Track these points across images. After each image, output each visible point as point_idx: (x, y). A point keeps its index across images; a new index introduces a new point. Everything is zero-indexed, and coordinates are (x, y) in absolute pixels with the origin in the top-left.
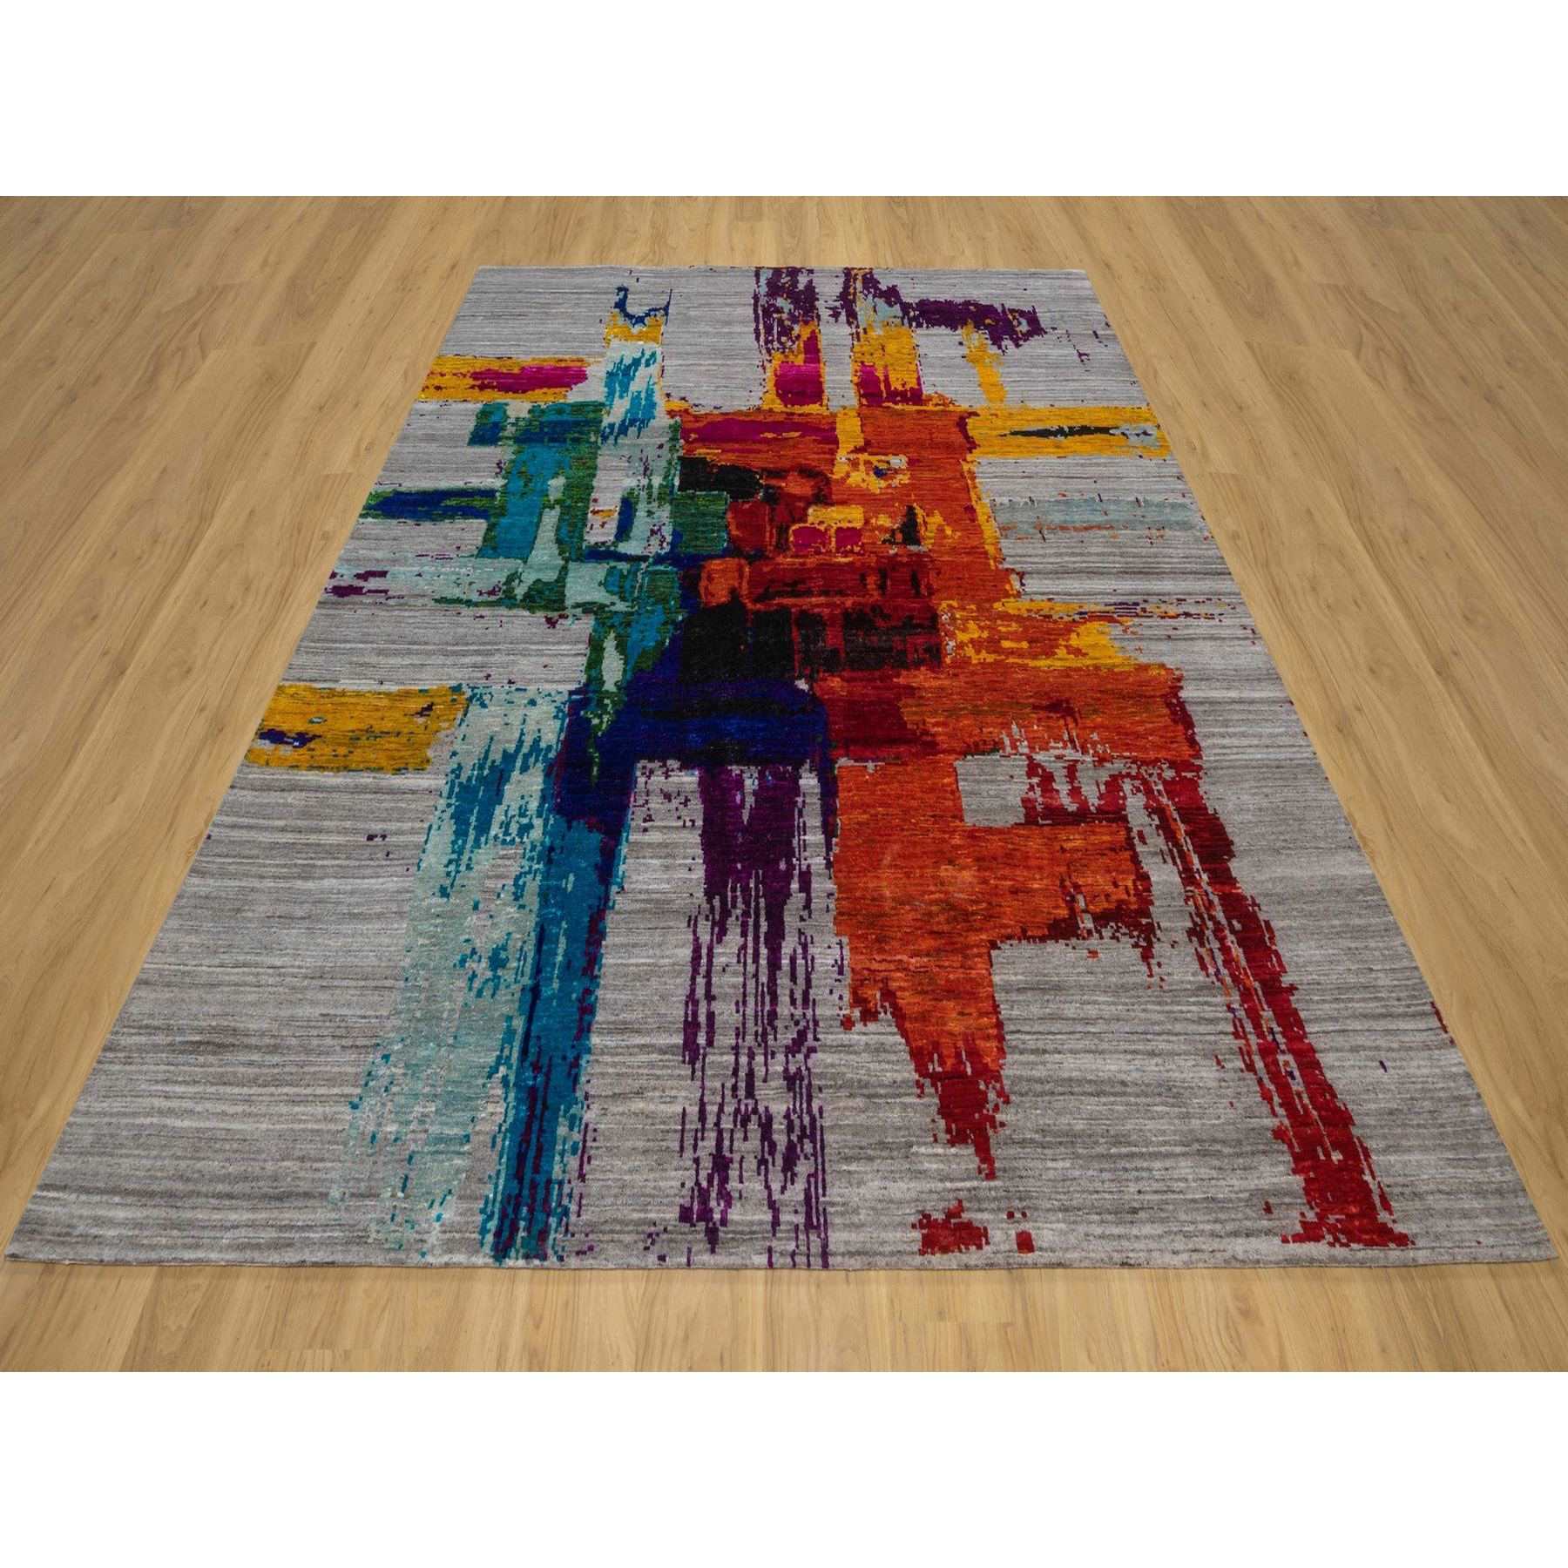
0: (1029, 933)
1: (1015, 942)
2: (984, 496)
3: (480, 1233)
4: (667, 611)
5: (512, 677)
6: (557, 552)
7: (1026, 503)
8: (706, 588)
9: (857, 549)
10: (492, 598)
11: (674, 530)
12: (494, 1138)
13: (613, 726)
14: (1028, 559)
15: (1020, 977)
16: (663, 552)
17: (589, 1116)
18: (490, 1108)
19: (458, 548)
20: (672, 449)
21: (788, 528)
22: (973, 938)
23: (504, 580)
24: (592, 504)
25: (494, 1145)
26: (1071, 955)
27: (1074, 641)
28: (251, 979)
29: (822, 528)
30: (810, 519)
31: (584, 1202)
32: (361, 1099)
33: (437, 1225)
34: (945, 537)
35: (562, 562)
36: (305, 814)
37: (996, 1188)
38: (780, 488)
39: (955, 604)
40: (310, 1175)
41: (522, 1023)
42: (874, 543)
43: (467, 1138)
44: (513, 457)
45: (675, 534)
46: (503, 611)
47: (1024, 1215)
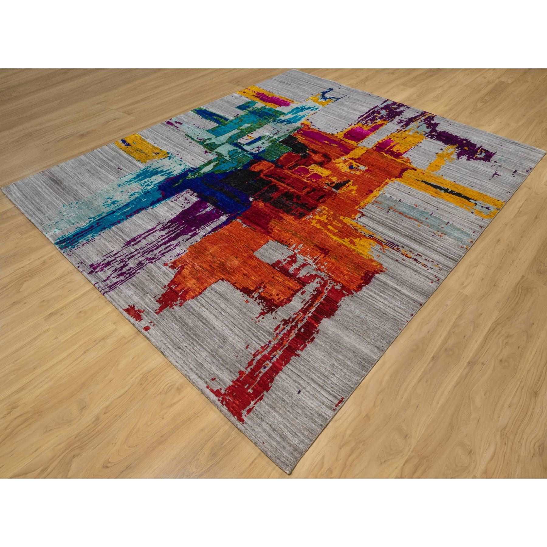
0: (236, 285)
1: (229, 283)
2: (382, 191)
3: (58, 238)
4: (238, 165)
6: (227, 139)
7: (396, 200)
8: (255, 166)
9: (314, 181)
10: (199, 141)
11: (264, 150)
12: (78, 228)
13: (192, 180)
14: (373, 213)
15: (220, 290)
16: (254, 153)
17: (96, 238)
18: (83, 224)
19: (205, 127)
20: (291, 132)
21: (299, 165)
22: (219, 274)
23: (206, 138)
24: (250, 134)
25: (76, 229)
26: (241, 297)
27: (357, 240)
29: (311, 171)
30: (310, 167)
31: (79, 248)
33: (54, 232)
34: (350, 193)
35: (225, 142)
36: (113, 157)
37: (155, 316)
38: (311, 155)
40: (46, 210)
41: (105, 215)
42: (322, 182)
43: (74, 224)
44: (244, 115)
46: (198, 144)
47: (154, 325)
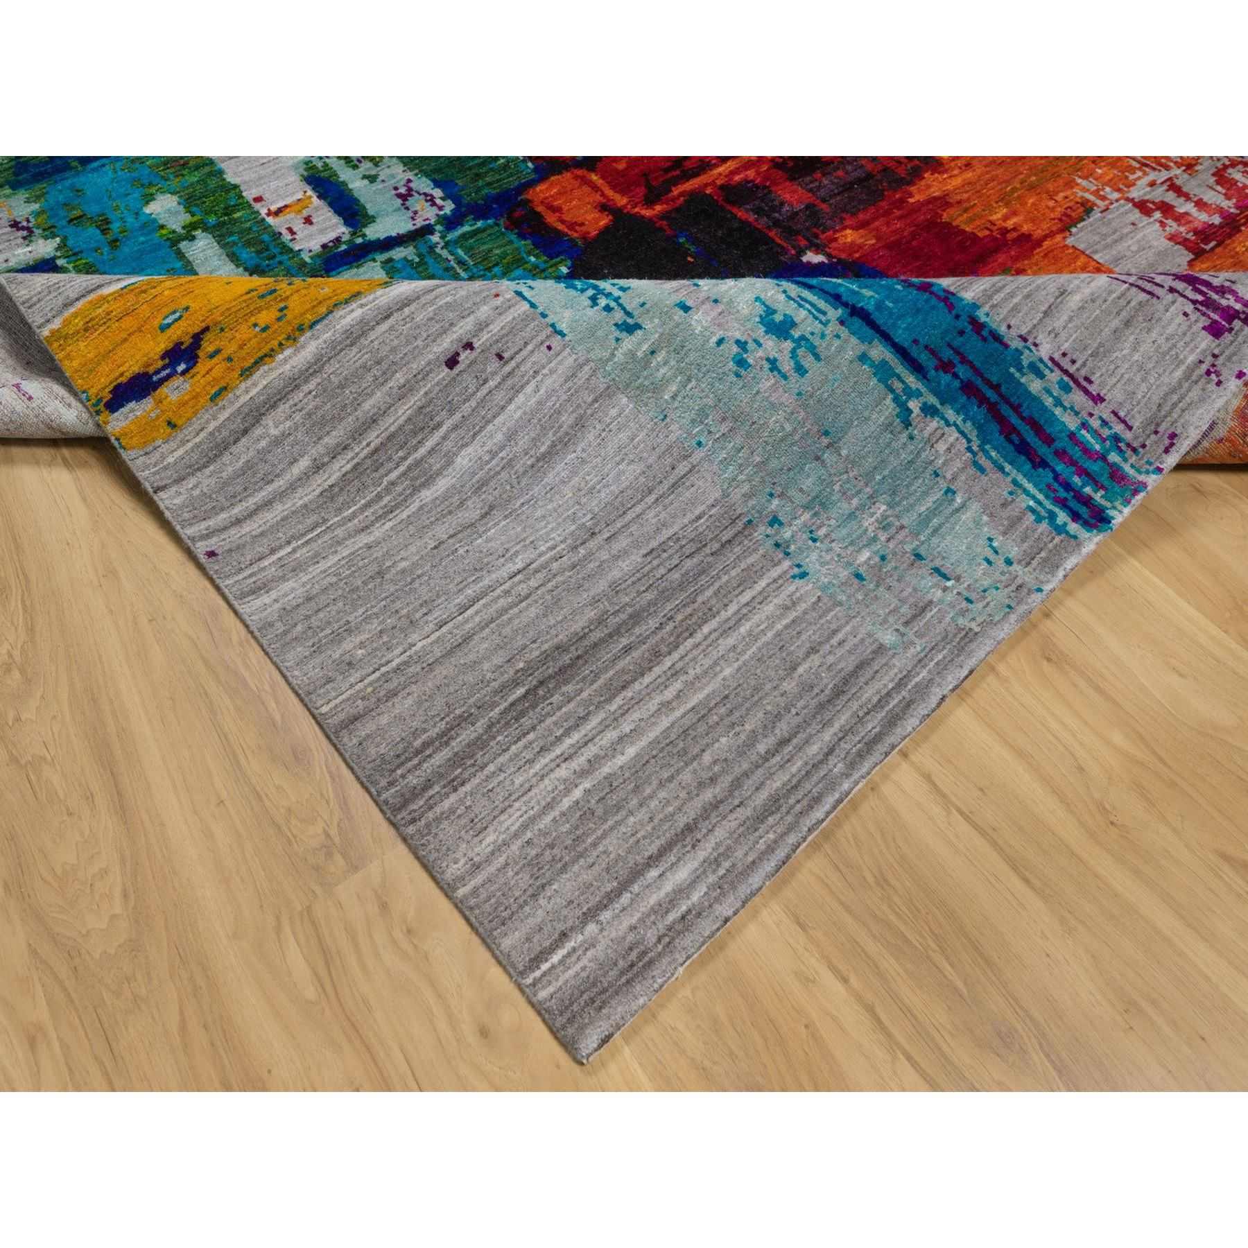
3: (1059, 534)
12: (975, 464)
17: (1045, 350)
18: (941, 447)
25: (982, 470)
28: (502, 602)
31: (1122, 414)
32: (799, 566)
33: (1016, 567)
40: (840, 652)
41: (881, 348)
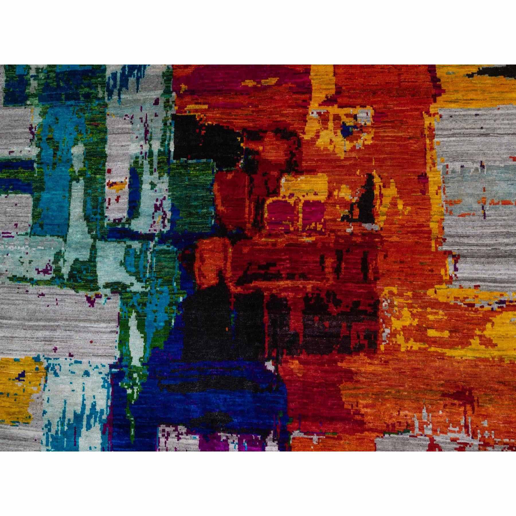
2: (438, 160)
4: (172, 292)
5: (71, 350)
6: (86, 229)
7: (477, 169)
8: (199, 269)
9: (319, 227)
10: (48, 277)
11: (173, 205)
14: (466, 241)
16: (165, 230)
19: (16, 225)
20: (167, 106)
21: (264, 201)
23: (52, 259)
24: (107, 175)
27: (489, 331)
29: (292, 201)
30: (282, 191)
34: (397, 213)
35: (91, 241)
38: (258, 153)
39: (395, 290)
42: (334, 220)
44: (41, 120)
45: (174, 209)
46: (56, 289)
